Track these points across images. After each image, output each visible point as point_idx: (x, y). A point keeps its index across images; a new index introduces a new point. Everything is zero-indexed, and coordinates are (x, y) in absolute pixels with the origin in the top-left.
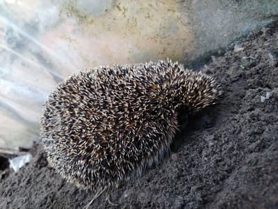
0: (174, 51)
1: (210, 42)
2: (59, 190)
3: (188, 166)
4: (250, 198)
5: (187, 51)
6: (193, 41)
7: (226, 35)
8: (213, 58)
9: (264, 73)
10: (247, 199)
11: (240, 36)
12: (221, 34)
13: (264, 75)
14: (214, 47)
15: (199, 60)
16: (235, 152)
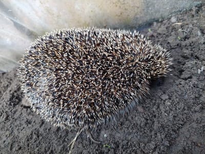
0: (128, 15)
1: (156, 12)
2: (40, 127)
3: (151, 116)
4: (199, 145)
5: (138, 16)
6: (144, 10)
7: (168, 8)
8: (155, 23)
9: (194, 46)
10: (197, 145)
11: (178, 10)
12: (165, 7)
13: (194, 47)
14: (158, 16)
15: (145, 24)
16: (186, 112)
